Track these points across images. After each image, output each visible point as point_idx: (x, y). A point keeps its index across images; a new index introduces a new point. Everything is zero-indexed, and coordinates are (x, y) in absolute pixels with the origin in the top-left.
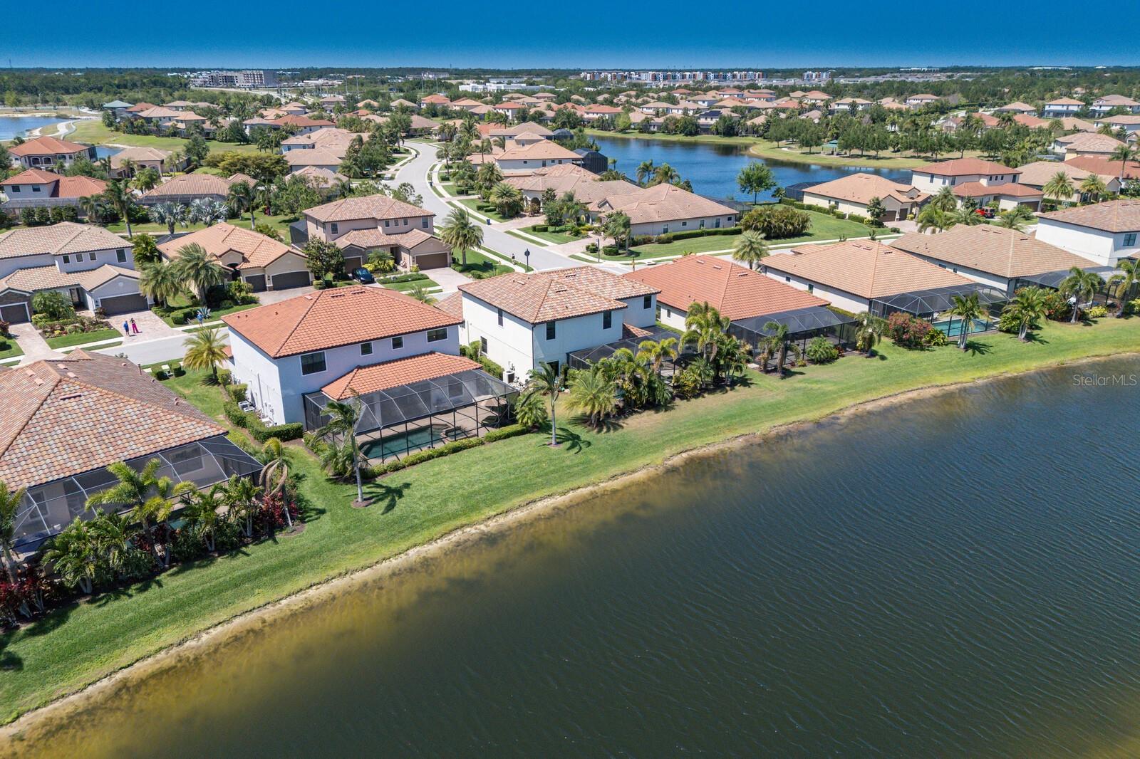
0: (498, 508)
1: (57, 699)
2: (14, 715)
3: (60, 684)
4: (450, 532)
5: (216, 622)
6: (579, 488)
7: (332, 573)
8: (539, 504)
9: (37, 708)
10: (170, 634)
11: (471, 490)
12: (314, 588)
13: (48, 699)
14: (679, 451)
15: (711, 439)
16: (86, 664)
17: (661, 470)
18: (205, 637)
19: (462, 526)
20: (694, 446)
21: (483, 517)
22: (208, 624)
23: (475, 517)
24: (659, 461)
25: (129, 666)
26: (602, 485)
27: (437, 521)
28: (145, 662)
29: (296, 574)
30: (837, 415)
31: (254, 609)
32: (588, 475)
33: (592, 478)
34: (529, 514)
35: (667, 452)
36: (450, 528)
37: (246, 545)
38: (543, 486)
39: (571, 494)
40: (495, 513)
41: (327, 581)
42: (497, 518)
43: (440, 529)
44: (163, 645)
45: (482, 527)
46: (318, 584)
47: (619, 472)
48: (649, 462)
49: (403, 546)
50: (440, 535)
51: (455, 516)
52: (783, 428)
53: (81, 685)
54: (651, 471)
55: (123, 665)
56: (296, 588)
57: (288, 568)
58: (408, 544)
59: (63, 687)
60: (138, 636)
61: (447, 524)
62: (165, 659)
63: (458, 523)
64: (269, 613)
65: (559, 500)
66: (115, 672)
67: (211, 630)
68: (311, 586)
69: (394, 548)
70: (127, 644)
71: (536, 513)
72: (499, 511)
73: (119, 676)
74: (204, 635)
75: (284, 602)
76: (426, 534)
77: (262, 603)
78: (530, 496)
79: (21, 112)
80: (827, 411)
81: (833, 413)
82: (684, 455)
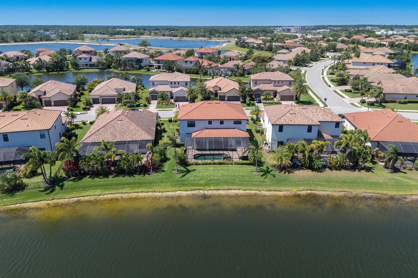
0: (216, 187)
1: (63, 199)
2: (52, 199)
3: (66, 195)
4: (195, 190)
5: (111, 193)
6: (252, 190)
7: (150, 190)
8: (232, 191)
9: (58, 199)
10: (98, 192)
11: (212, 178)
12: (143, 193)
13: (61, 198)
14: (307, 189)
15: (327, 189)
16: (75, 192)
17: (293, 193)
18: (106, 196)
19: (200, 189)
20: (316, 189)
21: (209, 189)
22: (109, 192)
23: (207, 188)
24: (295, 190)
25: (84, 196)
26: (262, 192)
27: (193, 185)
28: (88, 197)
29: (141, 187)
30: (407, 197)
31: (123, 193)
32: (259, 186)
33: (260, 188)
34: (225, 193)
35: (302, 188)
36: (196, 189)
37: (136, 174)
38: (239, 185)
39: (248, 191)
40: (214, 189)
41: (147, 192)
42: (214, 191)
43: (192, 188)
44: (94, 194)
45: (206, 192)
46: (144, 192)
47: (273, 189)
48: (290, 189)
49: (176, 189)
50: (190, 190)
51: (200, 185)
52: (370, 194)
53: (70, 197)
54: (288, 193)
55: (82, 196)
56: (137, 191)
57: (140, 184)
58: (178, 189)
59: (66, 196)
60: (92, 189)
61: (196, 187)
62: (92, 198)
63: (199, 188)
64: (124, 196)
65: (241, 192)
66: (80, 197)
67: (108, 195)
68: (142, 192)
69: (173, 189)
70: (88, 190)
71: (228, 194)
72: (216, 188)
73: (80, 198)
74: (106, 195)
75: (132, 194)
76: (186, 188)
77: (125, 192)
78: (231, 187)
79: (219, 39)
80: (403, 193)
81: (406, 195)
82: (309, 192)
